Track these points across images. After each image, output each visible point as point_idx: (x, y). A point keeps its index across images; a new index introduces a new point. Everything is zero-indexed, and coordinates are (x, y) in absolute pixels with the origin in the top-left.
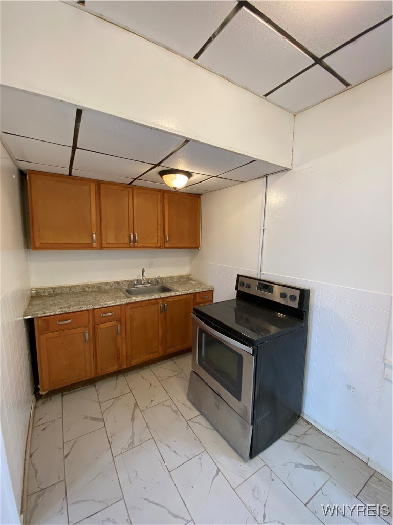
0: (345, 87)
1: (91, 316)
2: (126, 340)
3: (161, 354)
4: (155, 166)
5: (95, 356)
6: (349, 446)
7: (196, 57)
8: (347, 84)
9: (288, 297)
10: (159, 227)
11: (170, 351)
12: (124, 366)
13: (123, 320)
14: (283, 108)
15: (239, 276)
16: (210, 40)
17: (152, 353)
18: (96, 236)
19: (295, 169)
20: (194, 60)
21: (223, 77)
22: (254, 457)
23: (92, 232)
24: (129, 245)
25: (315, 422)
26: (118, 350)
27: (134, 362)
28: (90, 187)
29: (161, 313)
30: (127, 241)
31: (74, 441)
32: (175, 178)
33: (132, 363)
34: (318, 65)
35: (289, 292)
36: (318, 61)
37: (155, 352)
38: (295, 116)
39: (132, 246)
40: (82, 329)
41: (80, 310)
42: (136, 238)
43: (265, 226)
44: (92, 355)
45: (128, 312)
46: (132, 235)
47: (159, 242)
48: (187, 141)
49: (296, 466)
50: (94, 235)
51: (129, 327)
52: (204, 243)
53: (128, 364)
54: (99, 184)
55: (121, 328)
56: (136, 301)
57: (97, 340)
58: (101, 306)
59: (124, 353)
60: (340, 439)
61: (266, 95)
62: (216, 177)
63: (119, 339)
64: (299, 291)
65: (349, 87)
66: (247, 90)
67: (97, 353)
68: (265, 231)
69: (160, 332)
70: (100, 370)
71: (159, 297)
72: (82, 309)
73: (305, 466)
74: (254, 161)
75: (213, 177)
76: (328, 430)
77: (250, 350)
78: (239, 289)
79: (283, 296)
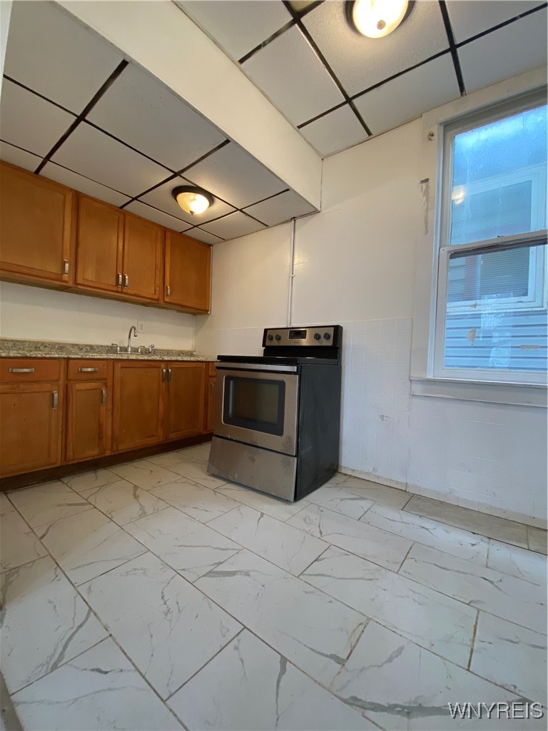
0: (367, 136)
1: (62, 368)
2: (112, 414)
3: (161, 440)
4: (176, 175)
5: (64, 432)
6: (387, 480)
7: (242, 61)
8: (369, 134)
9: (322, 336)
10: (158, 272)
11: (173, 436)
12: (108, 453)
13: (110, 384)
14: (313, 148)
15: (266, 330)
16: (259, 48)
17: (149, 437)
18: (70, 266)
19: (323, 212)
20: (239, 64)
21: (263, 92)
22: (299, 500)
23: (62, 258)
24: (115, 289)
25: (354, 471)
26: (100, 426)
27: (123, 447)
28: (65, 197)
29: (163, 381)
30: (113, 281)
31: (49, 524)
32: (194, 199)
33: (120, 449)
34: (347, 105)
35: (322, 332)
36: (349, 100)
37: (153, 436)
38: (322, 159)
39: (120, 290)
40: (47, 387)
41: (48, 356)
42: (127, 281)
43: (294, 274)
44: (60, 430)
45: (118, 373)
46: (120, 276)
47: (157, 292)
48: (227, 142)
49: (342, 500)
50: (67, 265)
51: (118, 395)
52: (215, 306)
53: (115, 449)
54: (78, 196)
55: (107, 393)
56: (130, 358)
57: (70, 406)
58: (79, 357)
59: (109, 433)
60: (378, 477)
61: (299, 127)
62: (241, 210)
63: (103, 409)
64: (333, 328)
65: (371, 137)
66: (283, 115)
67: (70, 427)
68: (294, 278)
69: (161, 407)
70: (71, 454)
71: (161, 359)
72: (51, 356)
73: (350, 499)
74: (287, 190)
75: (238, 210)
76: (366, 473)
77: (294, 369)
78: (267, 344)
79: (317, 337)
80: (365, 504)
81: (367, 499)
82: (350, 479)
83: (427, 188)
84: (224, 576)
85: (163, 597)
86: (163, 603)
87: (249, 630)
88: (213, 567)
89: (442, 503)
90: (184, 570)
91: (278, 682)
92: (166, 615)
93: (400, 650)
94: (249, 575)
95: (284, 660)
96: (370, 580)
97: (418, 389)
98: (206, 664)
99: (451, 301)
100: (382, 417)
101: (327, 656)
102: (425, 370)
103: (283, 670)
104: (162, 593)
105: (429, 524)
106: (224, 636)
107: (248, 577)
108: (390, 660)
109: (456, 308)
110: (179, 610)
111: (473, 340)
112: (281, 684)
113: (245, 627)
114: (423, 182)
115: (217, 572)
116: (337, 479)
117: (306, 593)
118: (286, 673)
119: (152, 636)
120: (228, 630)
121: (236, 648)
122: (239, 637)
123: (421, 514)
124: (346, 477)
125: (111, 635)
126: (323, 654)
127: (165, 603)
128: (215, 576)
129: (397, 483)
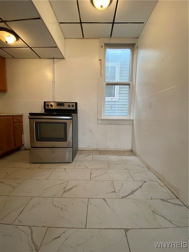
8: (83, 37)
14: (63, 33)
15: (45, 102)
19: (66, 59)
25: (82, 148)
34: (80, 24)
35: (71, 104)
36: (81, 23)
38: (65, 39)
43: (55, 81)
48: (39, 18)
49: (84, 157)
60: (90, 148)
61: (60, 23)
62: (31, 48)
64: (75, 103)
65: (84, 38)
73: (86, 156)
74: (56, 47)
75: (29, 47)
76: (86, 148)
77: (71, 118)
78: (46, 108)
79: (69, 106)
80: (91, 156)
81: (90, 155)
82: (82, 151)
83: (101, 62)
84: (70, 190)
85: (55, 206)
86: (57, 208)
87: (90, 198)
88: (64, 190)
89: (106, 151)
90: (54, 195)
91: (107, 204)
92: (62, 210)
93: (122, 183)
94: (77, 186)
95: (104, 199)
96: (106, 173)
97: (100, 122)
98: (87, 212)
99: (106, 97)
100: (90, 131)
101: (111, 193)
102: (101, 116)
103: (106, 201)
104: (54, 205)
105: (108, 156)
106: (85, 204)
107: (77, 187)
108: (122, 186)
109: (108, 99)
110: (65, 206)
111: (111, 108)
112: (108, 204)
113: (88, 198)
114: (100, 60)
115: (66, 191)
116: (79, 152)
117: (96, 182)
118: (107, 201)
119: (64, 218)
120: (85, 202)
121: (91, 204)
122: (89, 201)
123: (105, 154)
124: (81, 151)
125: (48, 227)
126: (110, 193)
127: (58, 207)
128: (67, 192)
129: (95, 148)
